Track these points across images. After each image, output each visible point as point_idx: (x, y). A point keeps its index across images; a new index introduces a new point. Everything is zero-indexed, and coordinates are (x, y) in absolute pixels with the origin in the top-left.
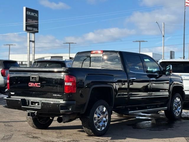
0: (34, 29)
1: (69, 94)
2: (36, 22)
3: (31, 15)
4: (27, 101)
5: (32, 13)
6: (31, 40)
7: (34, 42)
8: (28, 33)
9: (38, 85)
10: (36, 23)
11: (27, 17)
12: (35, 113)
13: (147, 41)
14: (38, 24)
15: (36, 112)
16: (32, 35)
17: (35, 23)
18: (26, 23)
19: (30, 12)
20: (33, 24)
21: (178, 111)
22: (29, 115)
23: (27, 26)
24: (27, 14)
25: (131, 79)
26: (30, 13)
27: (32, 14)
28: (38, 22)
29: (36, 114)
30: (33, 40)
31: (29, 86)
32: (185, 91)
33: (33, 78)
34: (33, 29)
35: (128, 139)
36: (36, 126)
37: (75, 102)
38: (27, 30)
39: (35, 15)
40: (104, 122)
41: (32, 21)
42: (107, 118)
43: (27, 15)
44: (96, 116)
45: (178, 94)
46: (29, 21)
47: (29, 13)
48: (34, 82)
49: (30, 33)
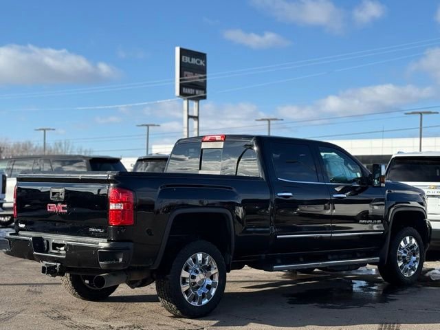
0: (197, 92)
1: (118, 228)
2: (200, 78)
3: (192, 62)
4: (45, 241)
5: (192, 59)
6: (190, 114)
7: (197, 118)
8: (184, 99)
9: (63, 208)
10: (202, 80)
11: (184, 67)
12: (56, 266)
13: (438, 113)
14: (205, 81)
15: (59, 264)
16: (194, 104)
17: (199, 80)
18: (181, 80)
19: (188, 56)
20: (194, 80)
21: (410, 266)
22: (44, 270)
23: (181, 86)
24: (183, 60)
25: (279, 194)
26: (189, 58)
27: (194, 61)
28: (205, 77)
29: (57, 269)
30: (196, 114)
31: (49, 210)
32: (431, 221)
33: (54, 194)
34: (195, 92)
35: (252, 326)
36: (79, 293)
37: (131, 245)
38: (182, 94)
39: (198, 62)
40: (209, 287)
41: (194, 75)
42: (216, 279)
43: (184, 63)
44: (184, 274)
45: (412, 229)
46: (186, 76)
47: (187, 59)
48: (56, 203)
49: (188, 99)
